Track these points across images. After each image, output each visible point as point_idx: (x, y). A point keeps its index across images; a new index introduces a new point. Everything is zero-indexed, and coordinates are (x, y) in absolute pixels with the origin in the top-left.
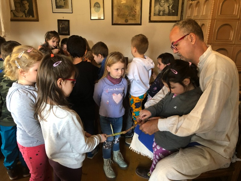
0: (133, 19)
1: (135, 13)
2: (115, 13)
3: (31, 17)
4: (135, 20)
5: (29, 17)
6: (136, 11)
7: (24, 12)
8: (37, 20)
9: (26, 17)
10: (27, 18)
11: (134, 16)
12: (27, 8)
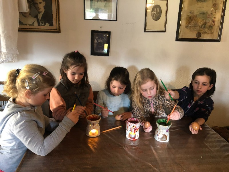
0: (209, 32)
1: (213, 24)
2: (183, 23)
3: (47, 24)
4: (212, 33)
5: (45, 25)
6: (215, 20)
7: (36, 17)
8: (58, 31)
9: (39, 25)
10: (41, 27)
11: (211, 27)
12: (40, 10)
